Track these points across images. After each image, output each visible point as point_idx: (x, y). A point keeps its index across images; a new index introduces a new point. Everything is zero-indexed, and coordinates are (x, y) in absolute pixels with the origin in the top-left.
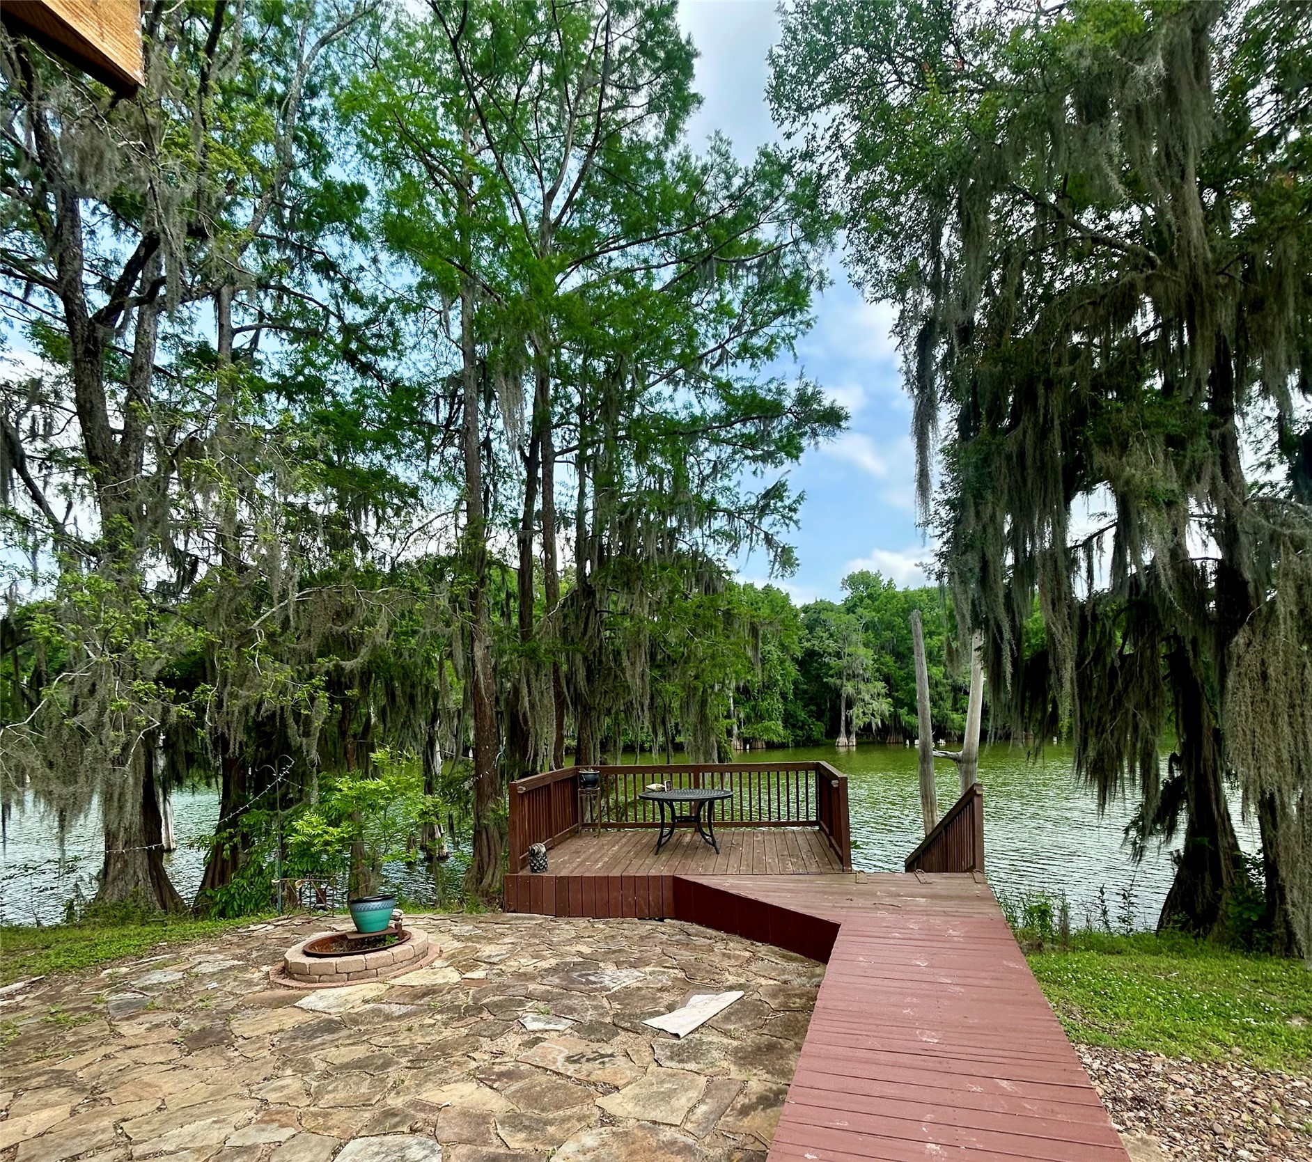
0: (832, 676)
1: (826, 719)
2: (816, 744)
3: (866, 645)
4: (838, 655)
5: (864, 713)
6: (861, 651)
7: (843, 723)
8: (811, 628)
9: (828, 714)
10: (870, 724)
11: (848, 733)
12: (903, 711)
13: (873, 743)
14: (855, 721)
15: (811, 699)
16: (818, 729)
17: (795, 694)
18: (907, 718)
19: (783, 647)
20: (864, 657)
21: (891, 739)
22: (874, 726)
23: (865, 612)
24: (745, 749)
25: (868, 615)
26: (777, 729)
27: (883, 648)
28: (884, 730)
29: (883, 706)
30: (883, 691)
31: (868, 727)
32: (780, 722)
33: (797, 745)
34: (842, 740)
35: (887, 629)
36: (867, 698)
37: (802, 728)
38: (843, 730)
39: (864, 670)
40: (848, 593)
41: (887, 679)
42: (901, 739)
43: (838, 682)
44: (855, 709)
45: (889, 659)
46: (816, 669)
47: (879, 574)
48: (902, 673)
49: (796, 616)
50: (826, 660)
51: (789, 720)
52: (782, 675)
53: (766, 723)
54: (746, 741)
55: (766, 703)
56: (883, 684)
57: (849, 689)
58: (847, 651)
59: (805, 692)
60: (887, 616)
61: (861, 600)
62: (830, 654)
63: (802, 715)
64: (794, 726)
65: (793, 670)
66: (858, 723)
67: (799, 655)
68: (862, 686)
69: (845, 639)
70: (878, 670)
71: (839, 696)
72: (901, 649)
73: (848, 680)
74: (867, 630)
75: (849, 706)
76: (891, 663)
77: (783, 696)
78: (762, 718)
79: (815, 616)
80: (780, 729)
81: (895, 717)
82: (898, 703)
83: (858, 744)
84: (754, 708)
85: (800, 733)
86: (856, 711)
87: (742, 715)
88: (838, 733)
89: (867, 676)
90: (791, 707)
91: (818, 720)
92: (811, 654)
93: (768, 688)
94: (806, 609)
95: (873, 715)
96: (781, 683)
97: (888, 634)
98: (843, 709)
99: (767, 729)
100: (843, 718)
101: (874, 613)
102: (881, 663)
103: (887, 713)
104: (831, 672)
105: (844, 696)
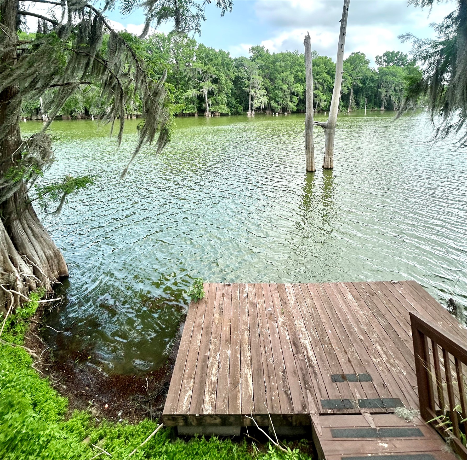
0: (246, 87)
1: (243, 104)
2: (239, 114)
3: (259, 75)
4: (248, 79)
5: (258, 102)
6: (257, 77)
7: (250, 106)
8: (237, 68)
9: (244, 102)
10: (260, 107)
11: (252, 109)
12: (272, 102)
13: (260, 114)
15: (238, 96)
16: (240, 108)
17: (231, 94)
18: (273, 104)
19: (227, 75)
20: (258, 79)
21: (267, 112)
22: (261, 107)
23: (259, 61)
24: (212, 116)
25: (260, 62)
26: (224, 108)
27: (265, 77)
28: (265, 109)
29: (265, 100)
30: (265, 94)
31: (259, 108)
32: (225, 105)
33: (232, 114)
34: (249, 112)
35: (267, 69)
36: (259, 96)
37: (234, 108)
38: (250, 108)
39: (258, 85)
40: (251, 54)
41: (266, 89)
42: (271, 112)
43: (248, 89)
44: (254, 100)
45: (267, 81)
46: (240, 84)
47: (264, 47)
48: (272, 87)
49: (232, 61)
50: (244, 80)
51: (229, 105)
52: (226, 86)
53: (220, 106)
54: (212, 113)
55: (220, 97)
56: (265, 91)
57: (252, 92)
58: (252, 77)
59: (235, 93)
60: (267, 64)
61: (257, 57)
62: (245, 78)
63: (234, 102)
64: (231, 107)
65: (231, 84)
66: (255, 106)
67: (233, 78)
68: (257, 91)
69: (251, 72)
70: (263, 85)
71: (248, 95)
72: (272, 77)
73: (252, 89)
74: (259, 69)
75: (252, 99)
76: (268, 83)
77: (227, 94)
78: (219, 104)
79: (240, 63)
80: (226, 108)
81: (269, 104)
82: (270, 99)
83: (255, 114)
84: (215, 99)
85: (234, 110)
86: (255, 101)
87: (210, 102)
88: (248, 109)
89: (259, 87)
90: (230, 99)
91: (240, 105)
92: (238, 78)
93: (221, 91)
94: (236, 60)
95: (261, 103)
96: (226, 89)
97: (267, 71)
98: (250, 100)
99: (220, 108)
100: (250, 104)
101: (262, 62)
102: (265, 83)
103: (266, 102)
104: (245, 86)
105: (250, 95)
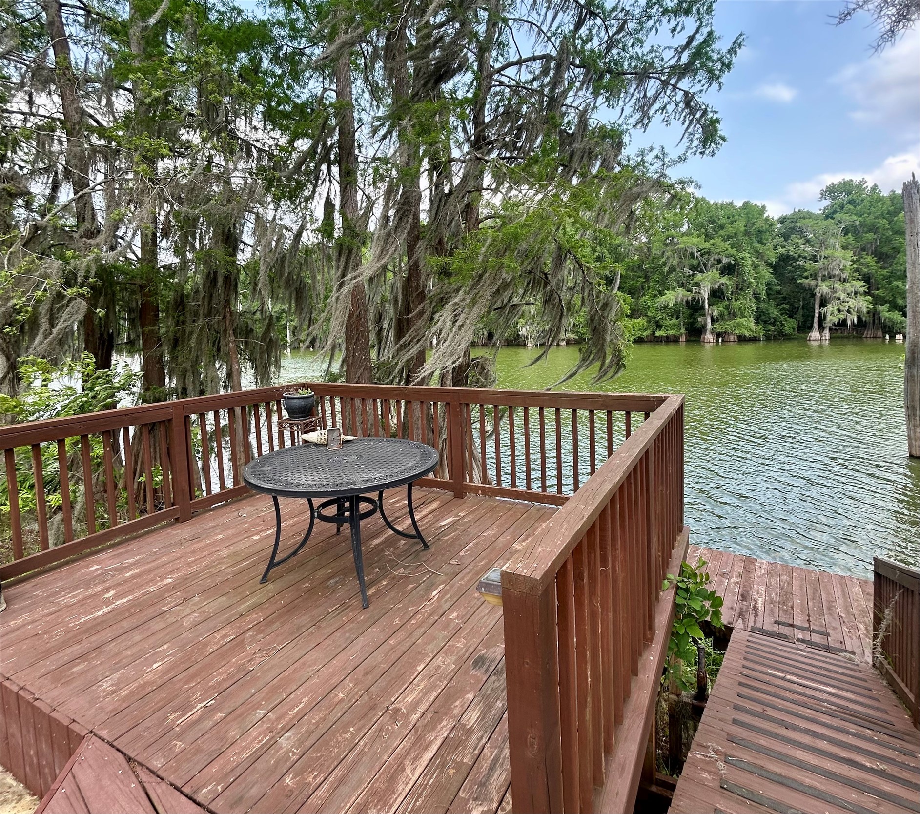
0: (806, 278)
1: (798, 316)
2: (788, 338)
3: (844, 248)
4: (814, 259)
5: (839, 311)
6: (839, 253)
7: (816, 320)
8: (786, 237)
9: (801, 312)
10: (845, 320)
11: (821, 328)
12: (884, 308)
13: (848, 338)
14: (829, 318)
15: (785, 298)
16: (790, 325)
17: (768, 295)
18: (887, 314)
19: (759, 255)
20: (842, 258)
21: (868, 333)
22: (849, 322)
23: (846, 217)
24: (717, 341)
25: (847, 219)
26: (749, 325)
27: (863, 250)
28: (861, 324)
29: (863, 304)
30: (862, 290)
31: (842, 324)
32: (752, 319)
33: (768, 338)
34: (815, 334)
35: (870, 231)
36: (843, 296)
37: (773, 324)
38: (816, 325)
39: (842, 270)
40: (827, 202)
41: (867, 279)
42: (880, 333)
43: (813, 282)
44: (829, 306)
45: (869, 260)
46: (790, 272)
47: (863, 182)
48: (884, 272)
49: (771, 225)
50: (801, 263)
51: (760, 317)
52: (755, 278)
53: (738, 320)
54: (718, 335)
55: (739, 303)
56: (862, 283)
57: (824, 288)
58: (823, 254)
59: (779, 292)
60: (869, 220)
61: (842, 207)
62: (805, 258)
63: (774, 312)
64: (765, 322)
65: (767, 274)
66: (832, 319)
67: (773, 260)
68: (838, 286)
69: (822, 243)
70: (857, 270)
71: (813, 295)
72: (885, 249)
73: (823, 280)
74: (846, 234)
75: (823, 304)
76: (873, 263)
77: (756, 296)
78: (735, 316)
79: (792, 225)
80: (752, 325)
81: (874, 314)
82: (877, 301)
83: (831, 338)
84: (727, 308)
85: (772, 328)
86: (830, 309)
87: (716, 314)
88: (811, 328)
89: (844, 276)
90: (763, 306)
91: (791, 317)
92: (785, 259)
93: (741, 289)
94: (782, 220)
95: (848, 311)
96: (754, 285)
97: (870, 236)
98: (817, 306)
99: (739, 325)
100: (817, 315)
101: (855, 218)
102: (862, 264)
103: (865, 310)
104: (805, 274)
105: (818, 295)
